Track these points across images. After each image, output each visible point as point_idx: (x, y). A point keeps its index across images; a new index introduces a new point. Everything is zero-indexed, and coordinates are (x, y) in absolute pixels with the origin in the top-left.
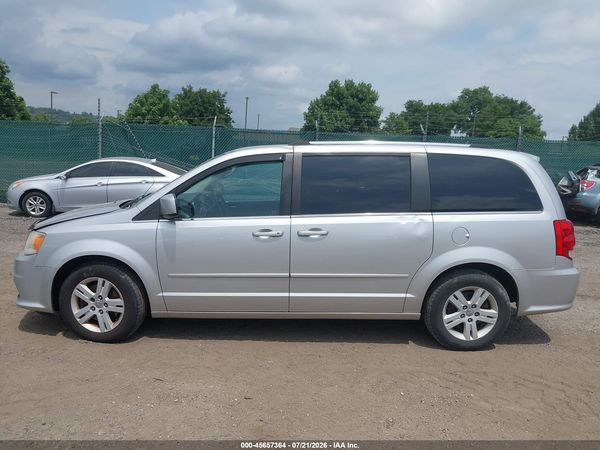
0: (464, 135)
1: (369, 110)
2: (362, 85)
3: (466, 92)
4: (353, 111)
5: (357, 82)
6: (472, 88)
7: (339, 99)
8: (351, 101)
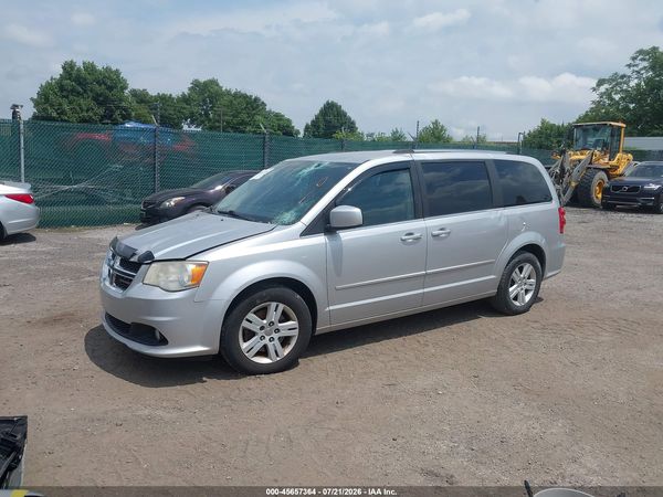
0: (199, 129)
1: (121, 100)
2: (108, 70)
3: (196, 84)
4: (100, 100)
5: (100, 66)
6: (202, 80)
7: (80, 84)
8: (97, 88)
